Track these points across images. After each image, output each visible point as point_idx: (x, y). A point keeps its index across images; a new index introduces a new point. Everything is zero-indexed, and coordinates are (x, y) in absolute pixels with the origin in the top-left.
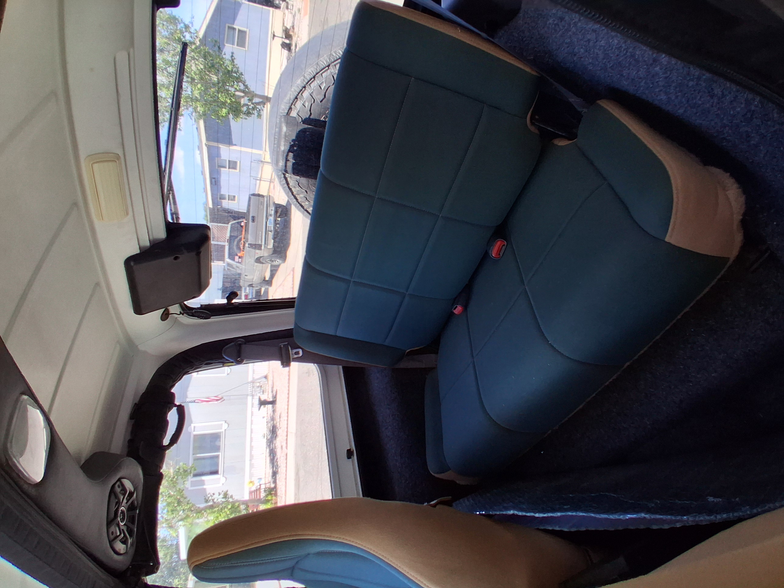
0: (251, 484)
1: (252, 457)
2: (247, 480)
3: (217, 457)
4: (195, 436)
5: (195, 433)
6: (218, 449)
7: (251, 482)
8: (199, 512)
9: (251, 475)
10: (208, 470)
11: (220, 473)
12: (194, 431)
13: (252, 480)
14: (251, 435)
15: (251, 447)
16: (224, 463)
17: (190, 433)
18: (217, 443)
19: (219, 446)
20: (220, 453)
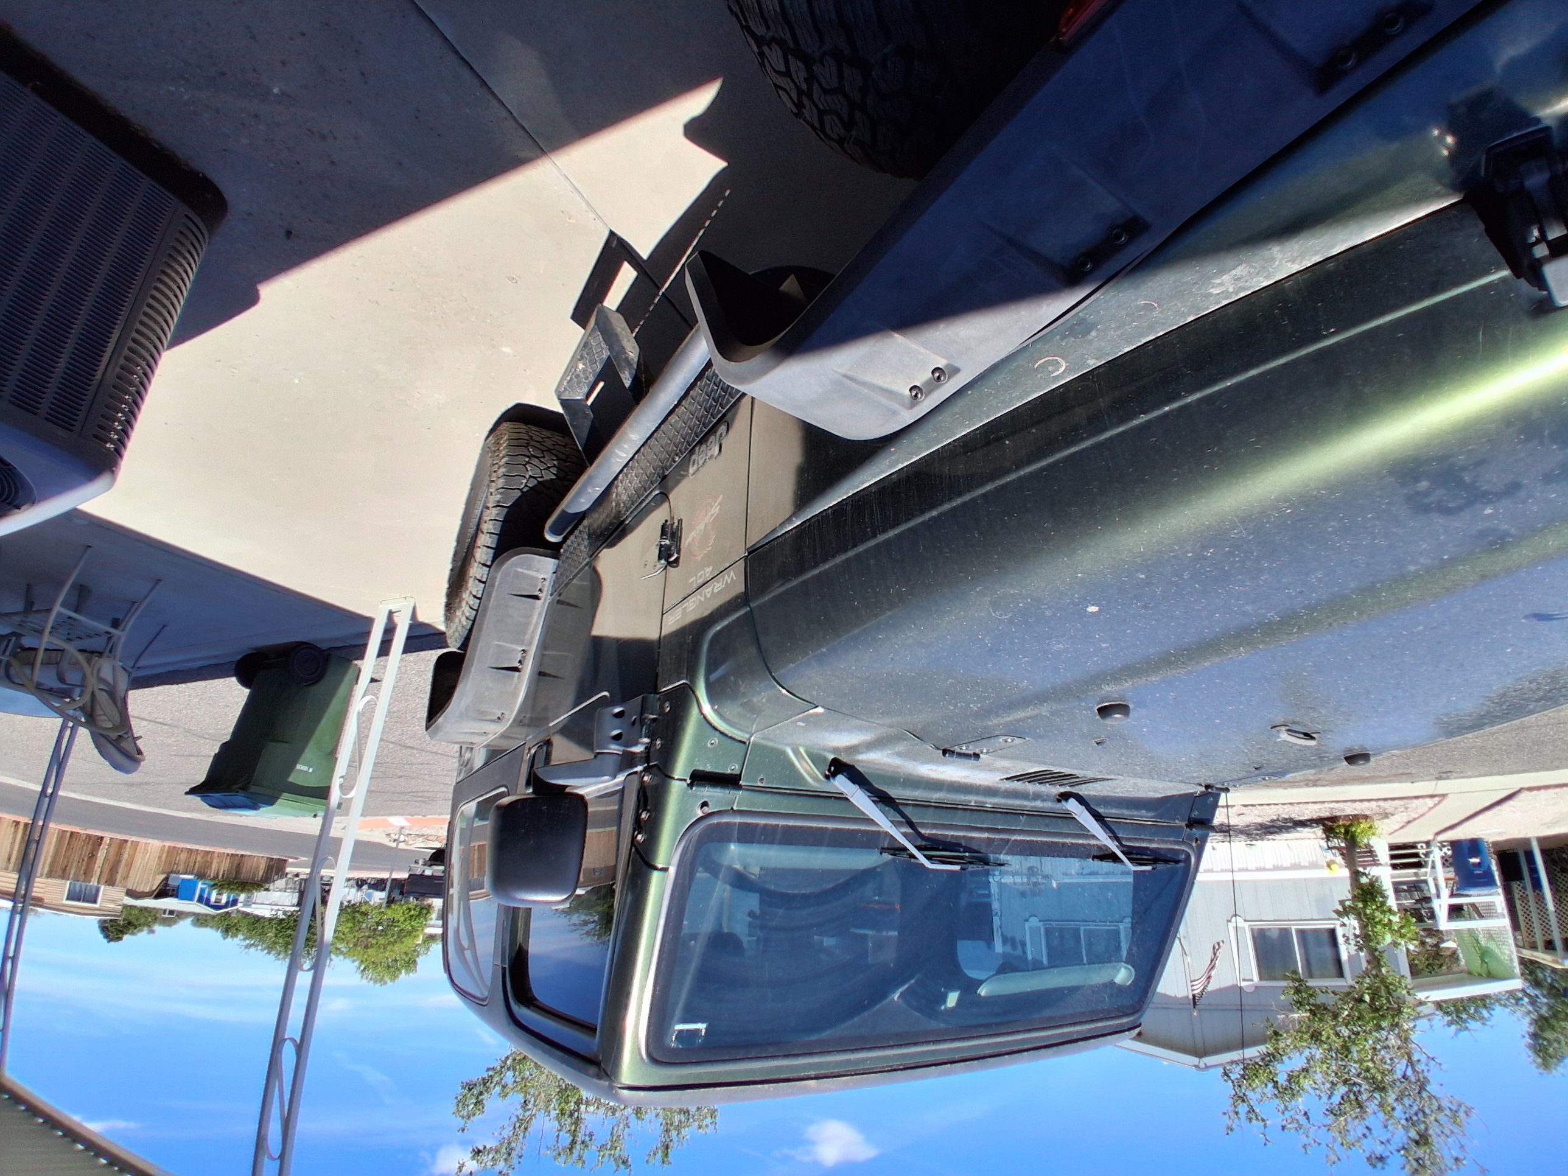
0: (1333, 866)
1: (1296, 867)
2: (1325, 873)
3: (1302, 933)
4: (1261, 979)
5: (1256, 978)
6: (1285, 933)
7: (1329, 866)
8: (1378, 961)
9: (1314, 866)
10: (1328, 951)
11: (1332, 926)
12: (1252, 980)
13: (1325, 864)
14: (1269, 870)
15: (1276, 868)
16: (1312, 920)
17: (1256, 987)
18: (1275, 935)
19: (1281, 929)
20: (1293, 928)
